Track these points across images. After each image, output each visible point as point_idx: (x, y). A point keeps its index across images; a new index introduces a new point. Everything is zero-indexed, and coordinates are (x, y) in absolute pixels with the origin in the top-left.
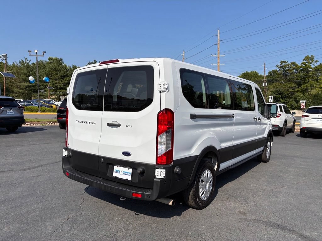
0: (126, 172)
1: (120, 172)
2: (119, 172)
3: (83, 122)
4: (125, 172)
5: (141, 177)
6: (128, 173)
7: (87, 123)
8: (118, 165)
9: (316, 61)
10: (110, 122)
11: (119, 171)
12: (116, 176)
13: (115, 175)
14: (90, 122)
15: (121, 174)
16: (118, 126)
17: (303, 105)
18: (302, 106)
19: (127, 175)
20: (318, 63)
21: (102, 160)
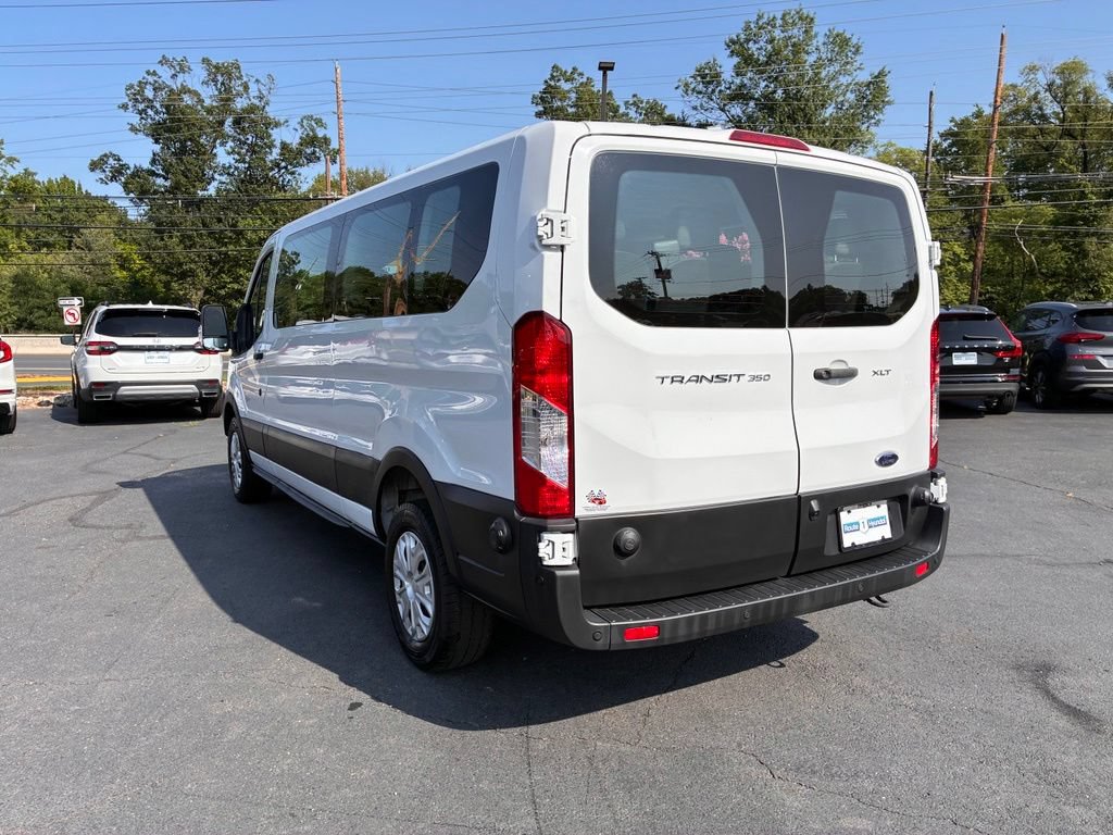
0: (875, 520)
1: (861, 525)
2: (856, 527)
3: (699, 379)
4: (873, 520)
6: (879, 519)
7: (721, 378)
9: (11, 160)
10: (825, 364)
11: (857, 523)
12: (853, 544)
13: (848, 540)
14: (739, 376)
15: (864, 530)
16: (850, 374)
17: (73, 314)
18: (71, 319)
19: (878, 525)
20: (16, 164)
21: (814, 505)
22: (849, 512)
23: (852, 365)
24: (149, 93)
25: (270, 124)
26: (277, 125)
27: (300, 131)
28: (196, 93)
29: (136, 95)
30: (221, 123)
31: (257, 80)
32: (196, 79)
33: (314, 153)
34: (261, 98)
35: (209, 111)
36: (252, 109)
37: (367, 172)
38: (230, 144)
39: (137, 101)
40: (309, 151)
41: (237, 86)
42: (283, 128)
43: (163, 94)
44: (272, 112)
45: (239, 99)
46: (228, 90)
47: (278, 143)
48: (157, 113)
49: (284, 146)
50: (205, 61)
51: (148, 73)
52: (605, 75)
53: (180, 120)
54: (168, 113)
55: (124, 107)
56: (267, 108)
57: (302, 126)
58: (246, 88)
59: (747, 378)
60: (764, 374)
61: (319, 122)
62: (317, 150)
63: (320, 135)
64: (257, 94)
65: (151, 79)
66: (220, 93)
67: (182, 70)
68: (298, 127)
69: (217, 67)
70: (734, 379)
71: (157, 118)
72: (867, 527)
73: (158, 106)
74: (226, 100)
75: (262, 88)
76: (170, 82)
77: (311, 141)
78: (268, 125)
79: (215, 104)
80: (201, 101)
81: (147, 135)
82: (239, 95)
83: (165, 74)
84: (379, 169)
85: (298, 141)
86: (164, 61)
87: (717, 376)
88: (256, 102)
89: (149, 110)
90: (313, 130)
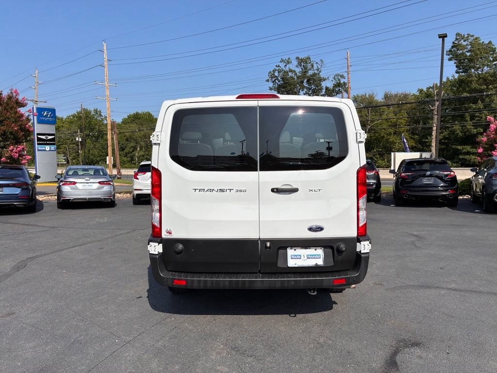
0: (313, 255)
1: (302, 257)
3: (211, 190)
4: (311, 255)
5: (340, 257)
6: (315, 255)
7: (222, 190)
8: (295, 248)
11: (300, 256)
14: (231, 190)
15: (304, 259)
16: (294, 190)
19: (314, 258)
21: (268, 244)
22: (295, 250)
23: (294, 187)
24: (276, 74)
25: (321, 80)
26: (324, 80)
27: (334, 81)
28: (294, 71)
29: (272, 76)
30: (302, 82)
31: (317, 63)
32: (293, 66)
33: (339, 90)
34: (318, 70)
35: (298, 78)
36: (314, 74)
37: (366, 95)
38: (305, 90)
39: (272, 77)
40: (337, 89)
41: (309, 66)
42: (327, 81)
43: (281, 74)
44: (322, 75)
45: (310, 71)
46: (306, 68)
47: (324, 88)
48: (279, 81)
49: (327, 88)
50: (298, 58)
51: (276, 66)
52: (443, 40)
53: (287, 83)
54: (283, 81)
55: (268, 81)
56: (320, 74)
57: (335, 79)
58: (312, 66)
59: (234, 191)
60: (243, 189)
61: (342, 76)
62: (341, 88)
63: (342, 82)
64: (316, 68)
65: (277, 68)
66: (302, 70)
67: (288, 63)
68: (333, 79)
69: (301, 60)
70: (228, 191)
71: (279, 83)
72: (306, 257)
73: (279, 78)
74: (305, 72)
75: (318, 65)
76: (284, 69)
77: (338, 85)
78: (320, 80)
79: (300, 75)
80: (296, 74)
81: (275, 91)
82: (310, 69)
83: (282, 65)
84: (371, 93)
85: (333, 85)
86: (282, 61)
87: (220, 190)
88: (316, 72)
89: (276, 81)
90: (339, 80)
